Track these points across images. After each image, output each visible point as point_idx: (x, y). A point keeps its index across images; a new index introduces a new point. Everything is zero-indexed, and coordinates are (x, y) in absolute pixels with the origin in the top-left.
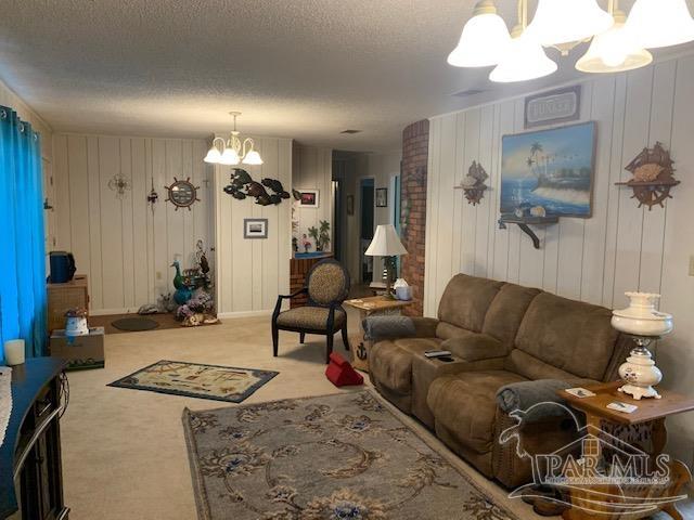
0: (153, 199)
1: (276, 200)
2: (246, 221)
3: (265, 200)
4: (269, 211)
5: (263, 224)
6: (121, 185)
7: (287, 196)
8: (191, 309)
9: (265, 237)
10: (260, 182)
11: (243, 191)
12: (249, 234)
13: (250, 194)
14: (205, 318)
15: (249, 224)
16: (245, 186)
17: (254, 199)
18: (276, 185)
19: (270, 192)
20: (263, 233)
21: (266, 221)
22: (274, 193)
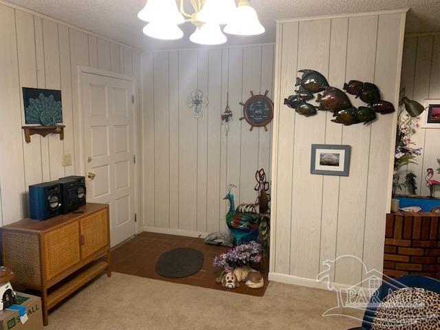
0: (226, 117)
1: (368, 117)
2: (314, 147)
3: (349, 117)
4: (355, 134)
5: (342, 153)
6: (197, 102)
7: (388, 108)
8: (228, 261)
9: (346, 173)
10: (341, 87)
11: (313, 102)
12: (318, 167)
13: (322, 108)
14: (248, 278)
15: (319, 152)
16: (316, 95)
17: (330, 115)
18: (369, 91)
19: (357, 102)
20: (341, 168)
21: (348, 149)
22: (365, 105)
